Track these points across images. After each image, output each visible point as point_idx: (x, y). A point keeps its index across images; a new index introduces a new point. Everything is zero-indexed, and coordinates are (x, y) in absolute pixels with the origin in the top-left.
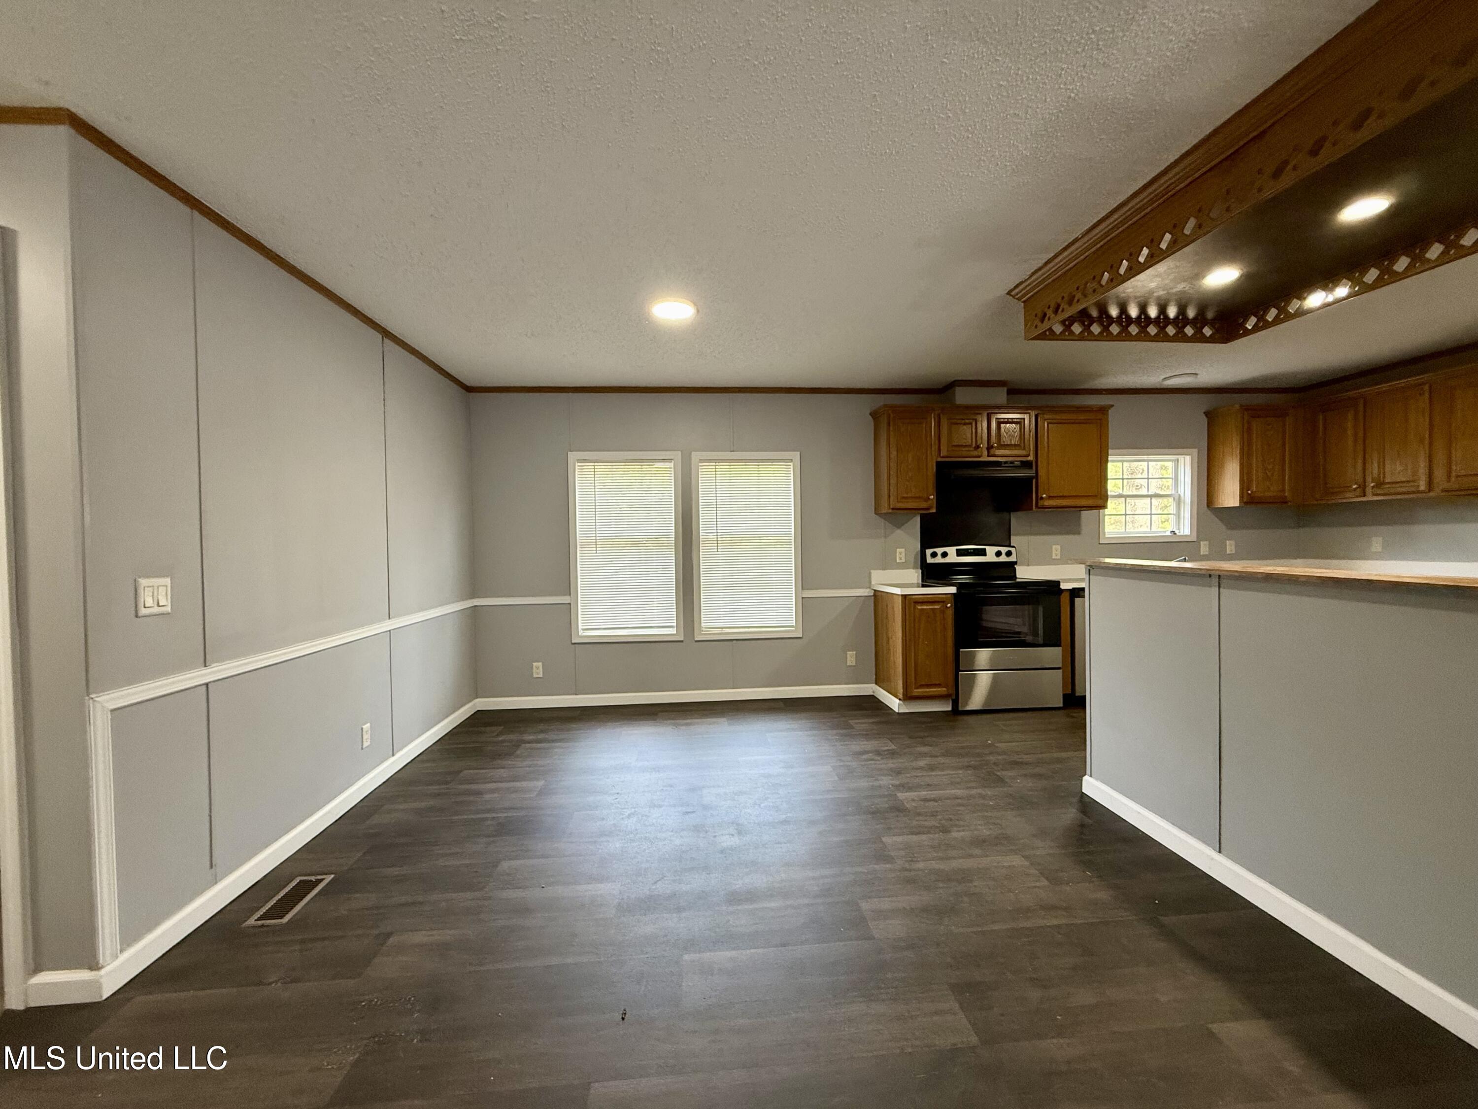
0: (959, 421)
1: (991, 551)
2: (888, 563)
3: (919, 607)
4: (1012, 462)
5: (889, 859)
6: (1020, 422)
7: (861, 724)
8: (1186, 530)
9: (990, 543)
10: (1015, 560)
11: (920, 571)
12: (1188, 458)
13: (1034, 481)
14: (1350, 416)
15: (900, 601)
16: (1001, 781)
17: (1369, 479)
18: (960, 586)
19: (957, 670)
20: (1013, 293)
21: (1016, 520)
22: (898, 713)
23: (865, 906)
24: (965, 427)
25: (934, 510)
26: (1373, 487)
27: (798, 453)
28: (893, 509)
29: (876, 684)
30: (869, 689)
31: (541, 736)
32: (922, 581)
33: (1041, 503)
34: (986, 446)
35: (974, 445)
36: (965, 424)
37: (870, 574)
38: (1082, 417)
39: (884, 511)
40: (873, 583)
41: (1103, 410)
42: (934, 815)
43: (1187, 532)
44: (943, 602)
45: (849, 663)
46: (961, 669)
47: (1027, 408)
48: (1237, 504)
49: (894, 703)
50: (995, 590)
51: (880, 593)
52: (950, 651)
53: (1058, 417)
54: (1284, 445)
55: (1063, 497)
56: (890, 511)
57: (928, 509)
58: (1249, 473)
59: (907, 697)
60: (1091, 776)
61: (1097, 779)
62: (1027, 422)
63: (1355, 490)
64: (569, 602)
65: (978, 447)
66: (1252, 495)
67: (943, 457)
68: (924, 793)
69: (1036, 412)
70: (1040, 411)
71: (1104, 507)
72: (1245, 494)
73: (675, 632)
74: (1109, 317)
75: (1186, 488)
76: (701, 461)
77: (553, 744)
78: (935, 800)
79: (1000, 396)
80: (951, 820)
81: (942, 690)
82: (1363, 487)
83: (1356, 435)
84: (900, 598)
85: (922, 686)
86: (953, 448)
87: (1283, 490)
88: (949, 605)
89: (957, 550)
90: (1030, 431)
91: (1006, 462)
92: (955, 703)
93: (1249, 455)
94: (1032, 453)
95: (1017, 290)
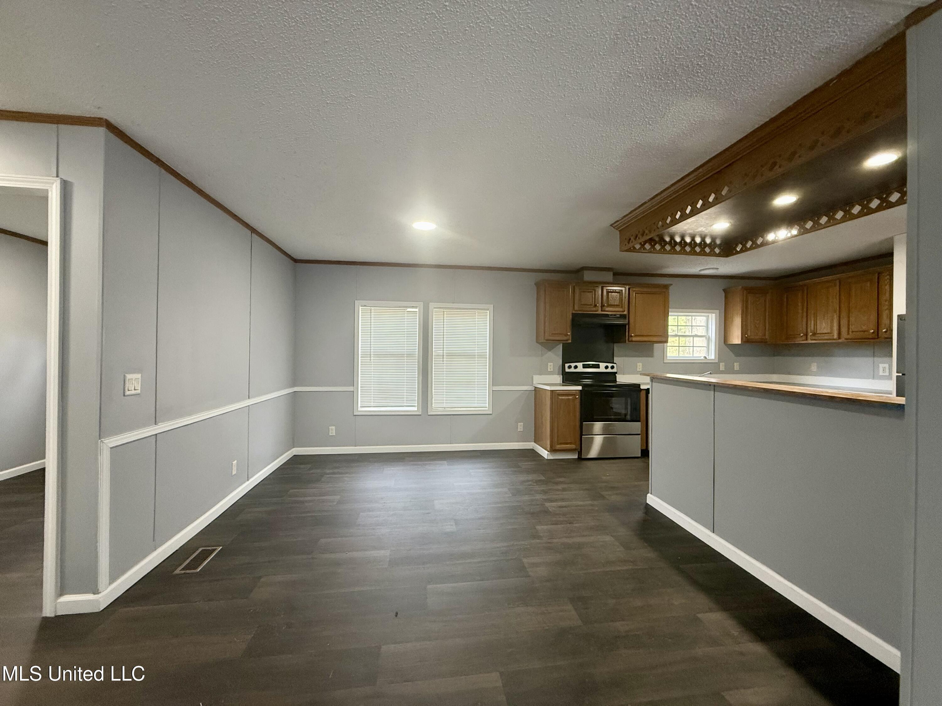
0: (585, 290)
1: (602, 365)
2: (543, 371)
3: (560, 398)
4: (615, 315)
5: (539, 537)
6: (620, 292)
7: (526, 464)
8: (712, 356)
9: (602, 361)
10: (616, 371)
11: (562, 376)
12: (714, 315)
13: (627, 326)
14: (800, 294)
15: (550, 394)
16: (603, 497)
17: (809, 330)
18: (584, 386)
19: (581, 435)
20: (614, 226)
21: (617, 348)
22: (547, 460)
23: (525, 560)
24: (588, 294)
25: (570, 341)
26: (811, 335)
27: (492, 305)
28: (546, 340)
29: (535, 442)
30: (531, 445)
31: (336, 471)
32: (563, 382)
33: (630, 339)
34: (600, 305)
35: (593, 305)
36: (589, 292)
37: (532, 377)
38: (654, 290)
39: (542, 340)
40: (534, 383)
41: (666, 287)
42: (564, 515)
43: (713, 357)
44: (574, 395)
45: (519, 430)
46: (583, 434)
47: (624, 284)
48: (740, 342)
49: (545, 454)
50: (605, 388)
51: (538, 389)
52: (578, 424)
53: (642, 290)
54: (765, 310)
55: (642, 336)
56: (545, 341)
57: (567, 340)
58: (746, 325)
59: (553, 450)
60: (651, 494)
61: (654, 495)
62: (624, 291)
63: (802, 336)
64: (352, 390)
65: (596, 306)
66: (748, 338)
67: (576, 311)
68: (560, 504)
69: (629, 287)
70: (632, 286)
71: (666, 342)
72: (744, 337)
73: (416, 410)
74: (665, 241)
75: (713, 332)
76: (435, 308)
77: (344, 475)
78: (565, 507)
79: (609, 277)
80: (574, 517)
81: (573, 446)
82: (806, 335)
83: (803, 306)
84: (550, 392)
85: (561, 444)
86: (582, 306)
87: (765, 335)
88: (577, 397)
89: (583, 364)
90: (625, 298)
91: (611, 315)
92: (580, 453)
93: (746, 316)
94: (626, 310)
95: (616, 224)
